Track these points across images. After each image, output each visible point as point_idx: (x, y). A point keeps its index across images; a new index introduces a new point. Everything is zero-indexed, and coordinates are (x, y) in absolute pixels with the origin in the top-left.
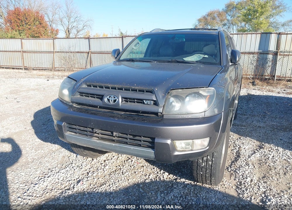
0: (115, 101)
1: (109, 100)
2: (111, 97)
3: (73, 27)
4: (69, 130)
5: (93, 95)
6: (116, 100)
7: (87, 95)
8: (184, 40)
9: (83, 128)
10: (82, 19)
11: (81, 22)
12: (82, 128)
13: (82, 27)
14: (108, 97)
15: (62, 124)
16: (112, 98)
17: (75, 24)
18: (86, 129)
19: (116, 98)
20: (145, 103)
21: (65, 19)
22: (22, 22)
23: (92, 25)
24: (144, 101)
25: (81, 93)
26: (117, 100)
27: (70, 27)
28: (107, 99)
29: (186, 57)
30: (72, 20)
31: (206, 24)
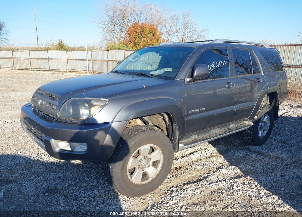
0: (41, 104)
3: (188, 37)
8: (168, 54)
10: (197, 29)
11: (196, 33)
13: (196, 38)
14: (39, 100)
17: (189, 35)
21: (181, 30)
22: (139, 34)
23: (206, 35)
24: (53, 106)
27: (184, 38)
28: (39, 102)
30: (188, 30)
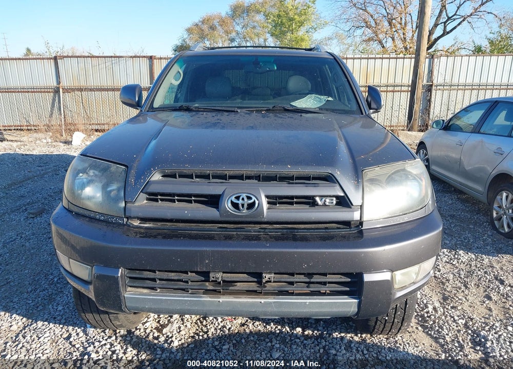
0: (251, 206)
1: (235, 205)
2: (241, 198)
4: (132, 284)
5: (186, 198)
6: (254, 202)
7: (169, 197)
8: (276, 68)
9: (173, 274)
12: (173, 276)
14: (233, 199)
15: (118, 273)
16: (243, 199)
18: (183, 276)
19: (254, 198)
20: (320, 203)
24: (318, 199)
25: (150, 194)
26: (257, 202)
28: (231, 201)
29: (294, 101)
31: (202, 37)
